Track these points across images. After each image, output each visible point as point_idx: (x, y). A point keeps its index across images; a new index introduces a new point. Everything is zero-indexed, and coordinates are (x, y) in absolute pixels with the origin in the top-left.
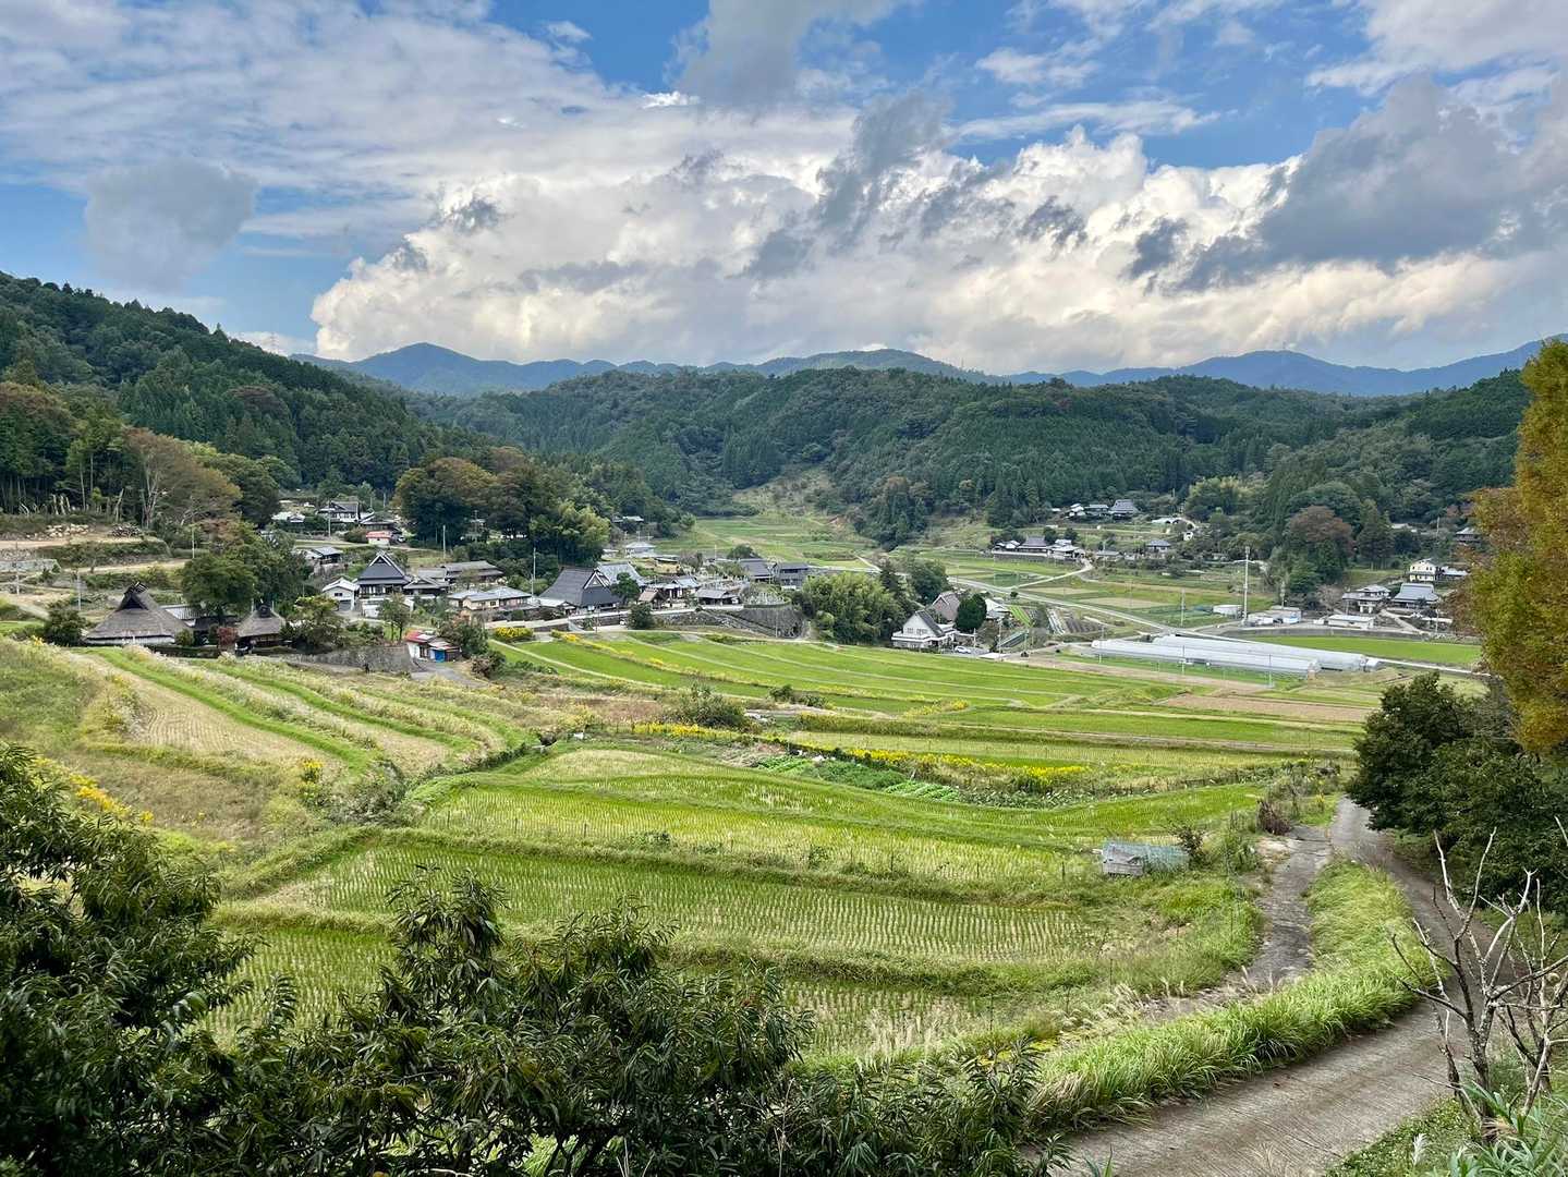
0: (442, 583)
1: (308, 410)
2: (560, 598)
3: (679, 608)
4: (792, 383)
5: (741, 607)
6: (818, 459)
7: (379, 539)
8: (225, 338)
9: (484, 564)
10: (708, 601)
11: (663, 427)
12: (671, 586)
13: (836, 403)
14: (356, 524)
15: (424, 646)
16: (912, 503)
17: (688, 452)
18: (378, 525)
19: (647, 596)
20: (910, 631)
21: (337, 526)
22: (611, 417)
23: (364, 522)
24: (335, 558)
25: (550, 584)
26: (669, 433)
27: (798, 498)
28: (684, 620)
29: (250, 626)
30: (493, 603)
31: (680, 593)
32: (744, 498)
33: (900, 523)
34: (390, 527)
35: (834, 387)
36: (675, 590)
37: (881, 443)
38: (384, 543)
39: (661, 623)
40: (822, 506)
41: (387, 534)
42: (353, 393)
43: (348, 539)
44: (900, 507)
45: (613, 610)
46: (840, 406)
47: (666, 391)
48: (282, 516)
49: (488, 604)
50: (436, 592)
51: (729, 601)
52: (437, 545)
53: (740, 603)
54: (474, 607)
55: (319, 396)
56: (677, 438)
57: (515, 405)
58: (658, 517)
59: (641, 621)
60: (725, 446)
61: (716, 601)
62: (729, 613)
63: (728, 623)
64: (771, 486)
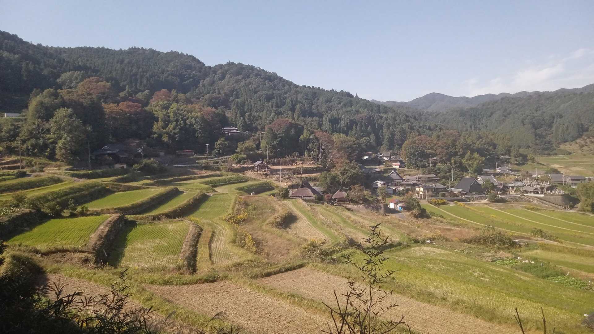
0: (415, 182)
2: (460, 189)
3: (512, 195)
5: (543, 195)
9: (433, 175)
10: (527, 192)
12: (511, 185)
14: (389, 161)
15: (396, 204)
17: (536, 128)
18: (396, 161)
19: (498, 189)
21: (382, 161)
23: (392, 160)
25: (458, 182)
26: (525, 121)
28: (516, 200)
29: (337, 195)
31: (515, 188)
32: (567, 147)
34: (400, 161)
36: (513, 187)
38: (397, 167)
39: (504, 201)
41: (399, 164)
43: (386, 165)
45: (484, 194)
47: (529, 103)
48: (365, 158)
49: (430, 190)
50: (413, 185)
51: (537, 193)
52: (415, 168)
53: (542, 193)
54: (424, 191)
56: (531, 123)
58: (516, 156)
59: (495, 199)
60: (554, 126)
61: (531, 192)
62: (537, 198)
63: (535, 202)
64: (578, 141)
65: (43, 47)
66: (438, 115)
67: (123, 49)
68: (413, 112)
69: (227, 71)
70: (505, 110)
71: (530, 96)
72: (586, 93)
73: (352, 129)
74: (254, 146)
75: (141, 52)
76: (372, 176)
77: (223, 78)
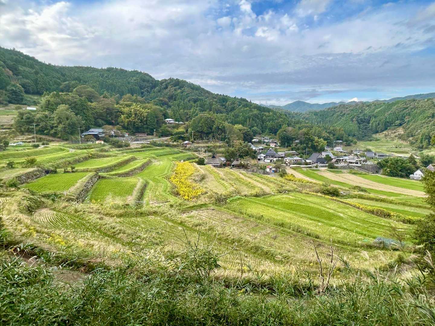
0: (284, 155)
1: (264, 117)
2: (311, 160)
3: (342, 164)
4: (393, 104)
5: (360, 165)
6: (400, 125)
7: (272, 145)
8: (251, 103)
9: (294, 152)
10: (351, 163)
11: (353, 118)
12: (342, 159)
13: (407, 109)
14: (268, 142)
15: (271, 169)
16: (430, 138)
17: (360, 124)
18: (273, 142)
19: (334, 161)
20: (416, 174)
21: (264, 142)
22: (340, 116)
23: (270, 142)
24: (262, 149)
25: (310, 156)
26: (354, 119)
27: (393, 136)
28: (344, 168)
29: (235, 163)
30: (293, 160)
31: (344, 160)
32: (377, 136)
33: (425, 144)
34: (275, 143)
35: (407, 105)
36: (343, 160)
37: (421, 120)
38: (273, 146)
39: (337, 168)
40: (400, 138)
41: (275, 144)
42: (275, 113)
43: (266, 145)
44: (426, 139)
45: (325, 164)
46: (408, 110)
47: (356, 108)
48: (254, 140)
49: (292, 161)
50: (282, 157)
51: (357, 163)
52: (284, 147)
53: (360, 164)
54: (289, 161)
55: (267, 114)
56: (357, 120)
57: (316, 114)
58: (346, 141)
59: (331, 167)
60: (371, 122)
61: (353, 163)
62: (357, 166)
63: (356, 169)
64: (384, 132)
65: (53, 66)
66: (300, 114)
67: (103, 68)
68: (285, 112)
69: (169, 83)
70: (342, 112)
71: (357, 104)
72: (391, 103)
73: (246, 121)
74: (185, 131)
75: (114, 70)
76: (258, 152)
77: (166, 88)
